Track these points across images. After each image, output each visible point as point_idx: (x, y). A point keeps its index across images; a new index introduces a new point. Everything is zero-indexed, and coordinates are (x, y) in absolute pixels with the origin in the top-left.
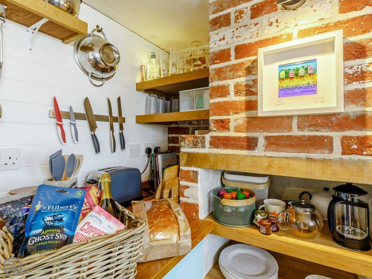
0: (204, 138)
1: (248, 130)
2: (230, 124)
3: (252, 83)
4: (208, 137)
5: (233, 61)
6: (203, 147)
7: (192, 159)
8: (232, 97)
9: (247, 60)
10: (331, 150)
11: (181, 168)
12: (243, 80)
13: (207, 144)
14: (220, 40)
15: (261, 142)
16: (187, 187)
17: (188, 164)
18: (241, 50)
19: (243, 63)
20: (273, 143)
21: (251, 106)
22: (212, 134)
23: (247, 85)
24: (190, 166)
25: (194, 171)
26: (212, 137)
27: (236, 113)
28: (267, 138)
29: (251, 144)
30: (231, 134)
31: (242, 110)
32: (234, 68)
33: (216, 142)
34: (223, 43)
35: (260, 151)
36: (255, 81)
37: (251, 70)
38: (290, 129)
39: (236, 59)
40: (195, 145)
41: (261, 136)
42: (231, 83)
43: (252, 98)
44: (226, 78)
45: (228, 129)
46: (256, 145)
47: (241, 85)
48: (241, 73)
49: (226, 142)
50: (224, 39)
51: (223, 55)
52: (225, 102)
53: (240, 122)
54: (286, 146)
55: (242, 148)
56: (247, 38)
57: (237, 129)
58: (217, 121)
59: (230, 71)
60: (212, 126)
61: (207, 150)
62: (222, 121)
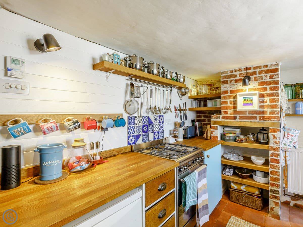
0: (220, 116)
1: (234, 114)
2: (228, 112)
4: (221, 116)
5: (229, 94)
6: (219, 119)
7: (215, 123)
8: (229, 105)
9: (234, 95)
10: (256, 119)
11: (211, 125)
12: (232, 100)
13: (221, 118)
14: (225, 88)
15: (238, 118)
16: (214, 131)
17: (214, 124)
18: (232, 92)
19: (232, 95)
20: (242, 118)
21: (235, 107)
22: (222, 115)
23: (234, 102)
24: (215, 125)
25: (216, 126)
26: (222, 116)
27: (230, 109)
28: (240, 116)
29: (235, 118)
30: (229, 115)
31: (232, 109)
32: (229, 96)
33: (224, 118)
34: (226, 88)
35: (238, 120)
36: (236, 101)
37: (235, 97)
38: (246, 114)
39: (230, 94)
40: (217, 118)
41: (238, 116)
42: (229, 101)
43: (235, 105)
44: (227, 99)
45: (228, 114)
46: (237, 118)
47: (232, 101)
48: (231, 98)
49: (227, 118)
50: (226, 87)
51: (226, 92)
52: (227, 106)
53: (231, 112)
54: (245, 118)
55: (232, 119)
56: (234, 88)
57: (231, 114)
58: (224, 111)
59: (228, 97)
60: (222, 113)
61: (221, 120)
62: (226, 111)
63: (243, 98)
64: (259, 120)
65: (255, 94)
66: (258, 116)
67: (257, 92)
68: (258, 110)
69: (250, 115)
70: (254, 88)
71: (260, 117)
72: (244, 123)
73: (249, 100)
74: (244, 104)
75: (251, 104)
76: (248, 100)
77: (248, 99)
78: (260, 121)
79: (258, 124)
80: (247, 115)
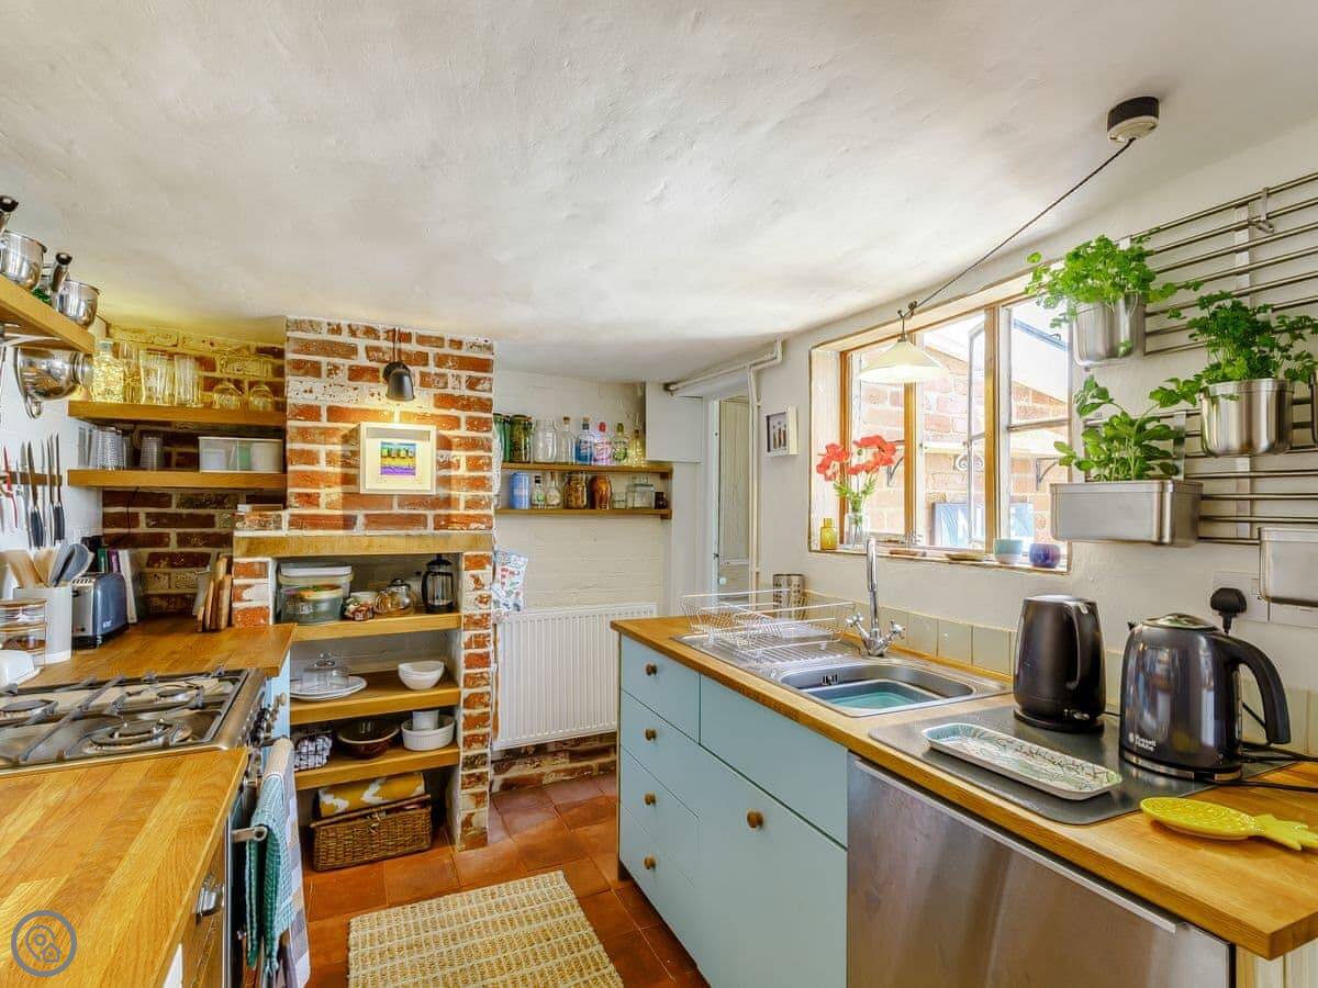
0: (280, 516)
1: (344, 507)
2: (321, 500)
3: (350, 454)
4: (286, 515)
5: (324, 423)
6: (278, 528)
7: (254, 546)
8: (322, 467)
9: (345, 427)
10: (426, 526)
11: (235, 560)
12: (338, 449)
13: (285, 524)
14: (306, 391)
15: (361, 520)
16: (248, 586)
17: (248, 553)
18: (335, 413)
19: (337, 429)
20: (374, 522)
21: (348, 480)
22: (290, 511)
23: (343, 456)
24: (255, 556)
25: (260, 563)
26: (292, 515)
27: (329, 487)
28: (367, 516)
29: (348, 522)
30: (323, 511)
31: (336, 483)
32: (326, 432)
33: (297, 522)
34: (307, 395)
35: (359, 530)
36: (355, 453)
37: (351, 437)
38: (391, 507)
39: (328, 420)
40: (263, 527)
41: (360, 515)
42: (322, 450)
43: (352, 471)
44: (314, 442)
45: (318, 505)
46: (355, 523)
47: (335, 455)
48: (335, 440)
49: (316, 522)
50: (311, 391)
51: (310, 412)
52: (313, 472)
53: (334, 497)
54: (388, 524)
55: (336, 527)
56: (344, 399)
57: (330, 506)
58: (299, 495)
59: (321, 434)
60: (292, 500)
61: (285, 532)
62: (308, 495)
63: (383, 443)
64: (435, 529)
65: (425, 436)
66: (430, 514)
67: (432, 429)
68: (434, 493)
69: (405, 511)
70: (419, 411)
71: (437, 517)
72: (385, 539)
73: (403, 453)
74: (386, 470)
75: (410, 471)
76: (399, 455)
77: (399, 451)
78: (436, 532)
79: (430, 542)
80: (396, 510)
